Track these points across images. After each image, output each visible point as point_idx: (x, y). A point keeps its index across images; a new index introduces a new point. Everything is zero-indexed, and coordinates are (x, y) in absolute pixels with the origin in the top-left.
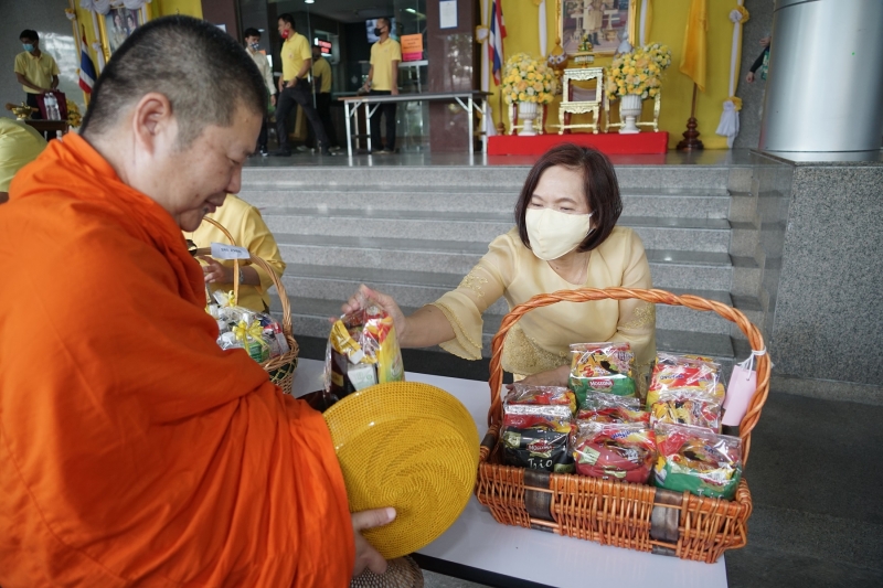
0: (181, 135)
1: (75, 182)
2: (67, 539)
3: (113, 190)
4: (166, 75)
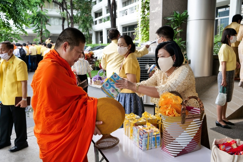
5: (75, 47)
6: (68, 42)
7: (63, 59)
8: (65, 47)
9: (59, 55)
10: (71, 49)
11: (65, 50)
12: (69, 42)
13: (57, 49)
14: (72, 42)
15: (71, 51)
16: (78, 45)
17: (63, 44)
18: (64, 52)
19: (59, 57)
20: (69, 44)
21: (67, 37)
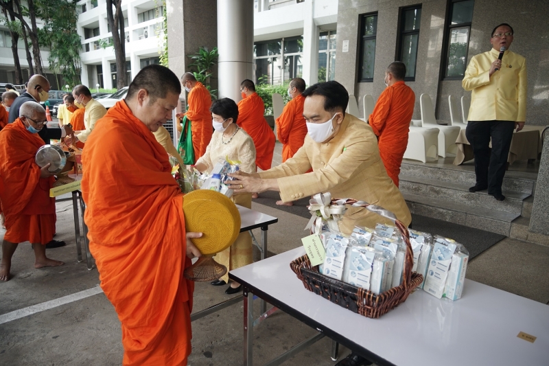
5: (159, 100)
6: (146, 90)
7: (137, 119)
8: (141, 97)
9: (131, 112)
10: (152, 103)
11: (141, 104)
12: (149, 89)
13: (128, 100)
14: (153, 90)
15: (150, 105)
16: (164, 96)
17: (138, 93)
18: (139, 107)
19: (129, 115)
20: (148, 93)
21: (145, 81)
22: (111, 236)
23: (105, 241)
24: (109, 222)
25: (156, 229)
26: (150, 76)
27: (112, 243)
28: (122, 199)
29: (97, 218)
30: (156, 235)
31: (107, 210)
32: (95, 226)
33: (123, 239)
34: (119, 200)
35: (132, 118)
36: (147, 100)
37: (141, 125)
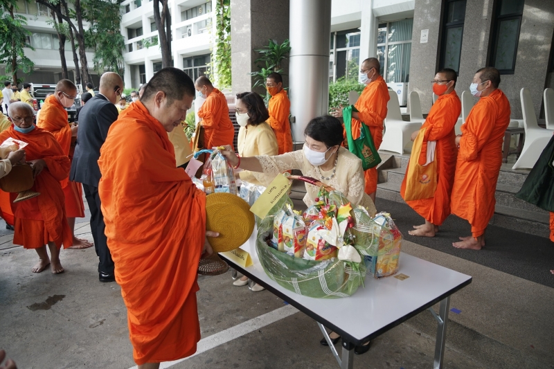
0: (168, 103)
1: (138, 115)
2: (126, 204)
3: (147, 117)
4: (164, 85)
5: (176, 102)
6: (164, 91)
7: (155, 119)
8: (159, 98)
9: (149, 113)
10: (169, 104)
11: (159, 106)
12: (166, 91)
13: (145, 101)
14: (170, 92)
15: (168, 107)
16: (180, 98)
17: (155, 94)
18: (157, 109)
19: (147, 115)
20: (165, 94)
21: (163, 83)
22: (136, 233)
23: (129, 238)
24: (137, 218)
25: (179, 225)
26: (167, 79)
27: (137, 239)
28: (147, 196)
29: (123, 215)
30: (179, 231)
31: (133, 207)
32: (121, 223)
33: (148, 235)
34: (144, 197)
35: (151, 119)
36: (164, 102)
37: (159, 125)
